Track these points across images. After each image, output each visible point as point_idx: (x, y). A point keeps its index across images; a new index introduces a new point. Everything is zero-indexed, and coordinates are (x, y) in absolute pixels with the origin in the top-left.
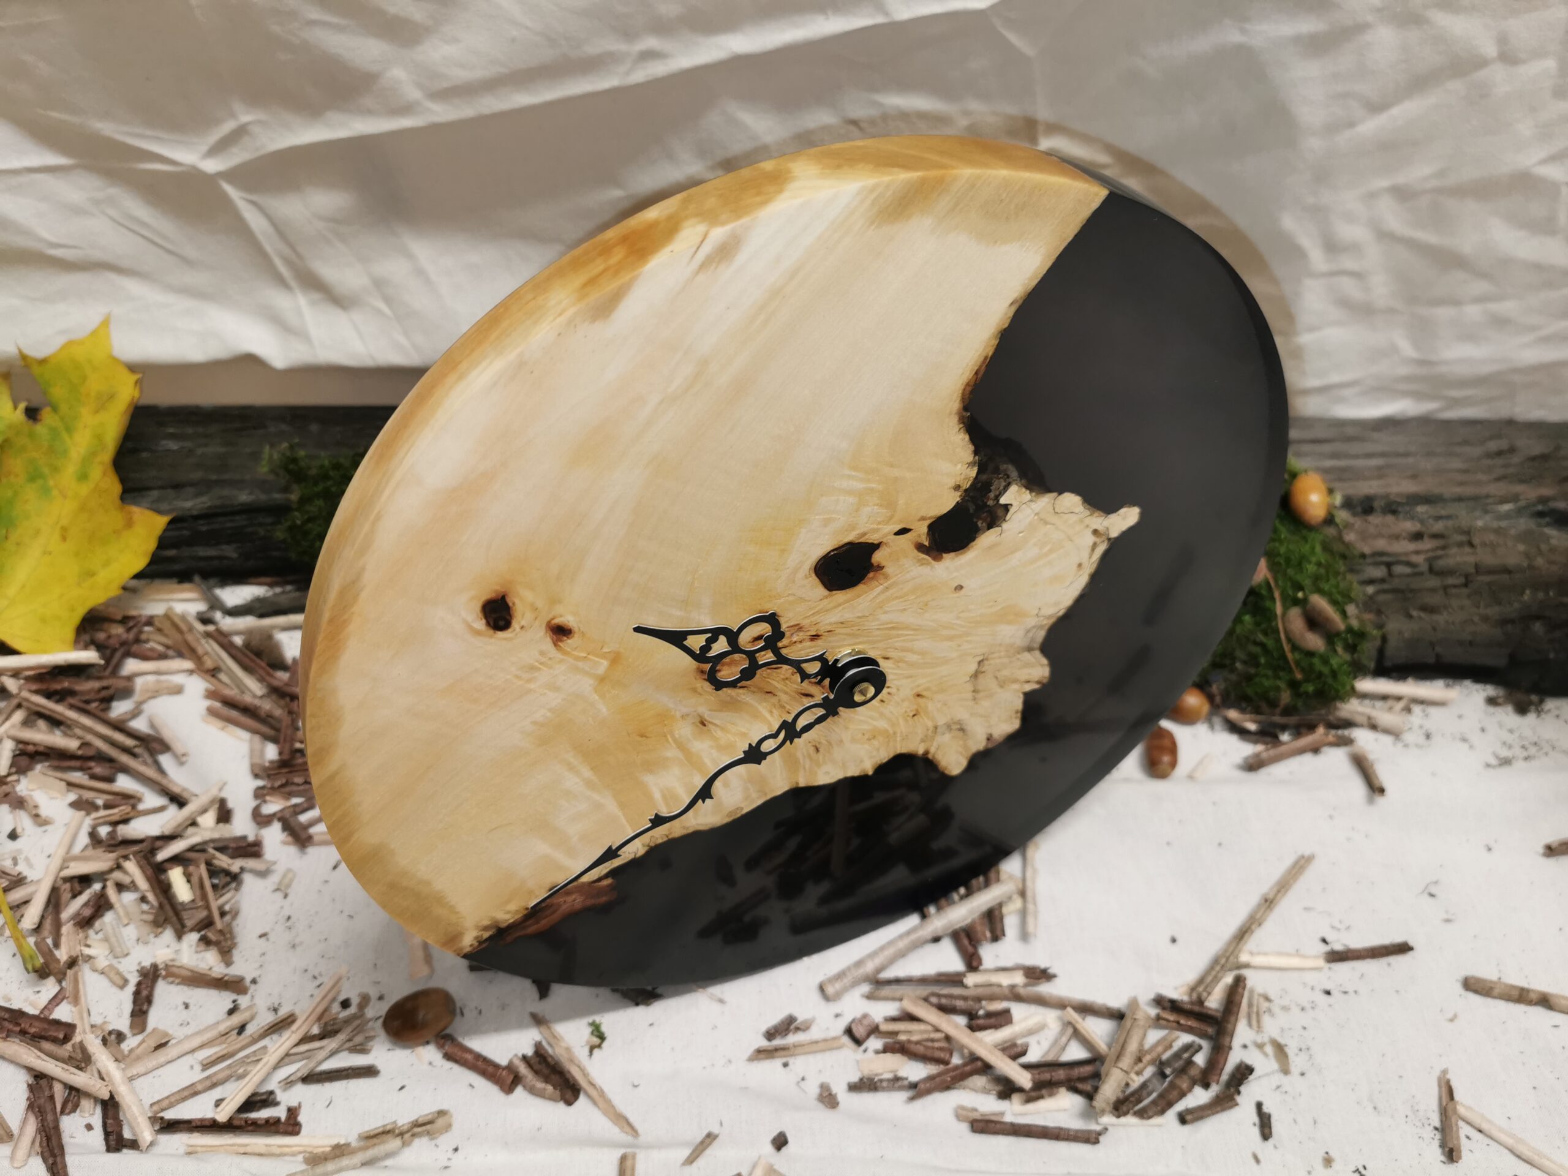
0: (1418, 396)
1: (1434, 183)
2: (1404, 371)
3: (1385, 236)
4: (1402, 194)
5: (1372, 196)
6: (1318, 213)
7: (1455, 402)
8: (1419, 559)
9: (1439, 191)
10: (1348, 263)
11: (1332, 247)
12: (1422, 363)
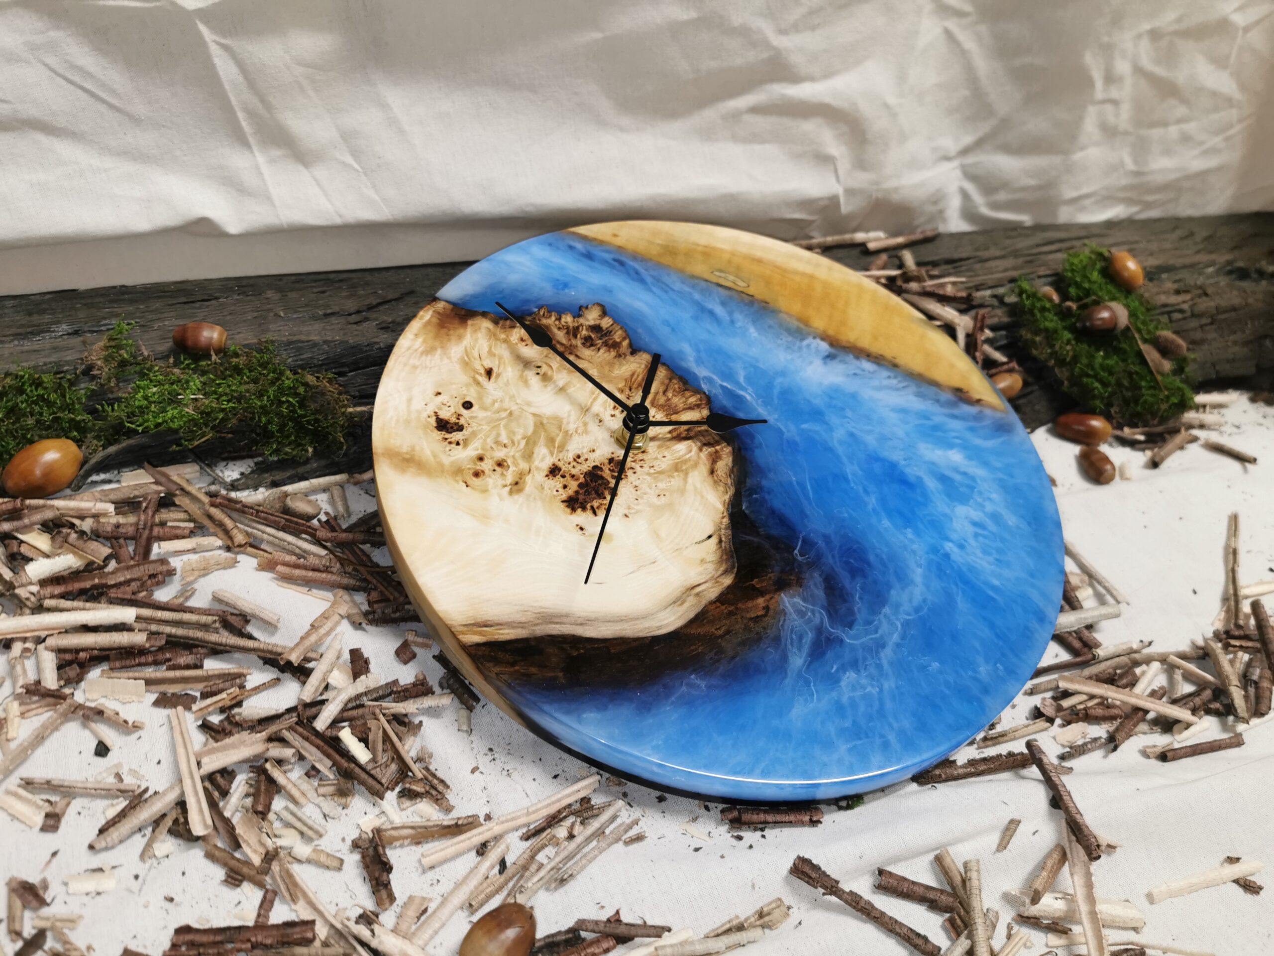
0: (1129, 201)
1: (1175, 27)
2: (1124, 181)
3: (1139, 70)
4: (1155, 35)
5: (1139, 36)
6: (1108, 50)
7: (1148, 206)
8: (1185, 307)
9: (1177, 33)
10: (1114, 94)
11: (1110, 79)
12: (1138, 174)
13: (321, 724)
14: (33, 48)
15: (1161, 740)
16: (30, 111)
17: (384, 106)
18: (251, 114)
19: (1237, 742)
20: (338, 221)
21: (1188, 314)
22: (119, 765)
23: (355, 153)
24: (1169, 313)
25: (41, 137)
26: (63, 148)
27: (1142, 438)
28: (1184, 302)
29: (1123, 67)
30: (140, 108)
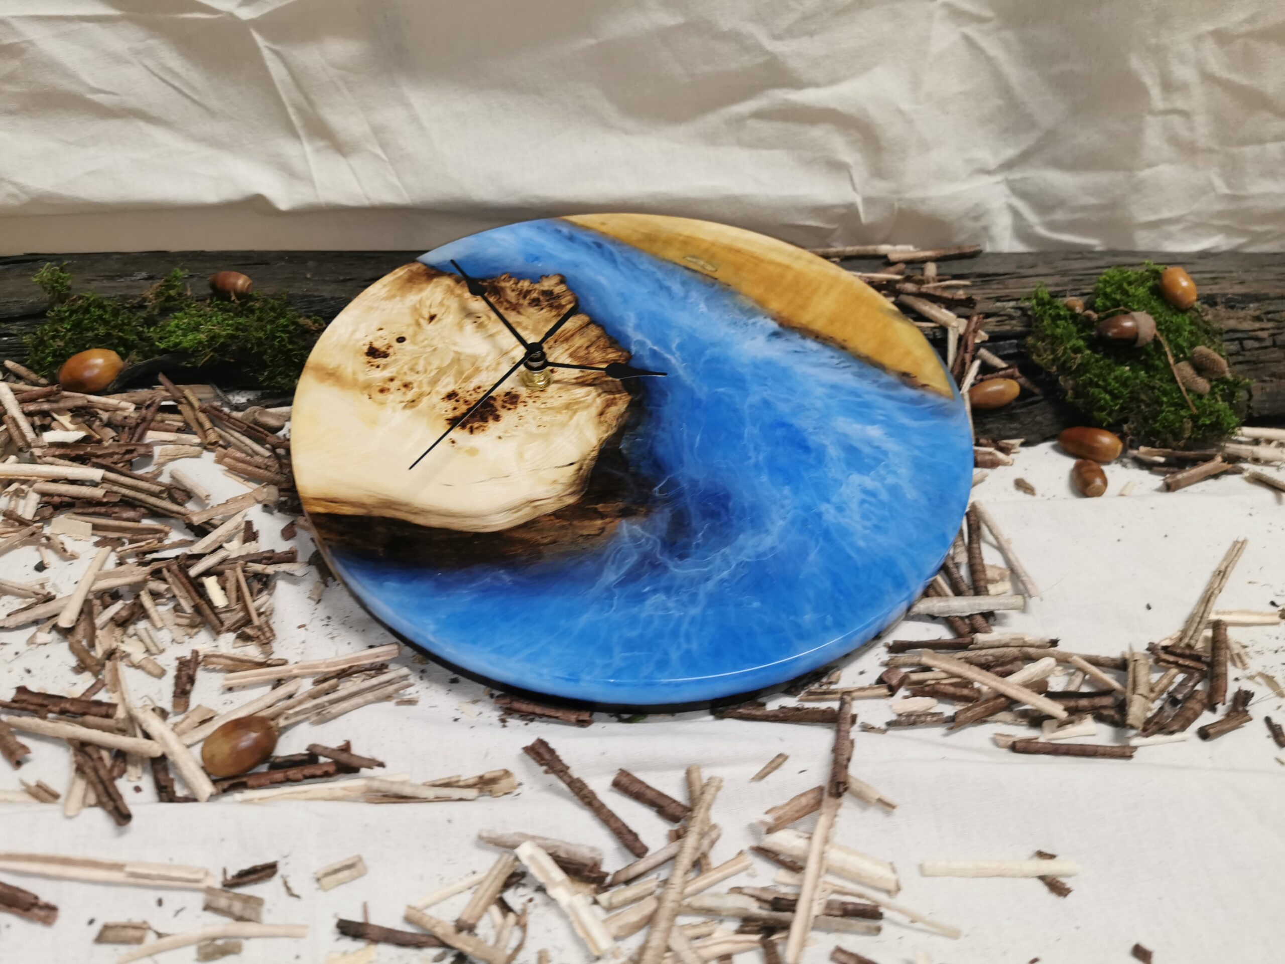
0: (1228, 231)
1: (1247, 28)
2: (1218, 207)
3: (1208, 78)
4: (1222, 37)
5: (1199, 38)
6: (1158, 53)
8: (1264, 334)
9: (1249, 35)
10: (1179, 103)
11: (1169, 86)
12: (1233, 198)
13: (193, 572)
14: (137, 52)
15: (1022, 732)
16: (132, 102)
17: (407, 105)
18: (299, 110)
19: (1124, 753)
20: (366, 203)
21: (1269, 342)
22: (47, 579)
23: (383, 146)
24: (1241, 340)
25: (141, 124)
26: (158, 134)
27: (1162, 460)
28: (1262, 329)
29: (1184, 73)
30: (214, 103)
